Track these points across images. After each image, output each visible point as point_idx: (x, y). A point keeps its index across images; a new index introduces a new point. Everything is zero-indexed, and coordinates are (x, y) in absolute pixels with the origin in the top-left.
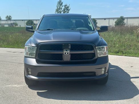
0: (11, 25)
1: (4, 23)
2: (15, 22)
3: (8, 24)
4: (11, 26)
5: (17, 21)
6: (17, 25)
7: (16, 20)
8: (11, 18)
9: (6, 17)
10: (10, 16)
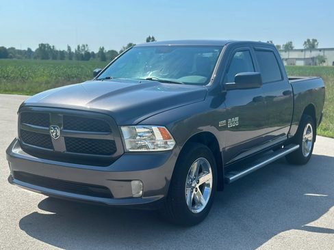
0: (311, 61)
1: (297, 57)
2: (321, 54)
3: (304, 59)
4: (310, 64)
5: (326, 52)
6: (324, 62)
7: (324, 49)
8: (316, 43)
9: (305, 43)
10: (315, 41)
